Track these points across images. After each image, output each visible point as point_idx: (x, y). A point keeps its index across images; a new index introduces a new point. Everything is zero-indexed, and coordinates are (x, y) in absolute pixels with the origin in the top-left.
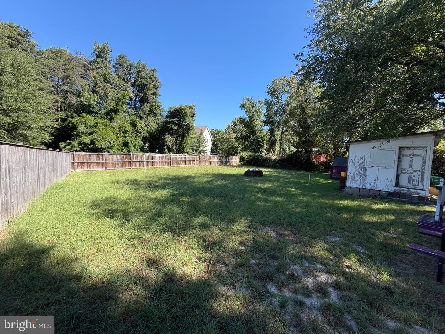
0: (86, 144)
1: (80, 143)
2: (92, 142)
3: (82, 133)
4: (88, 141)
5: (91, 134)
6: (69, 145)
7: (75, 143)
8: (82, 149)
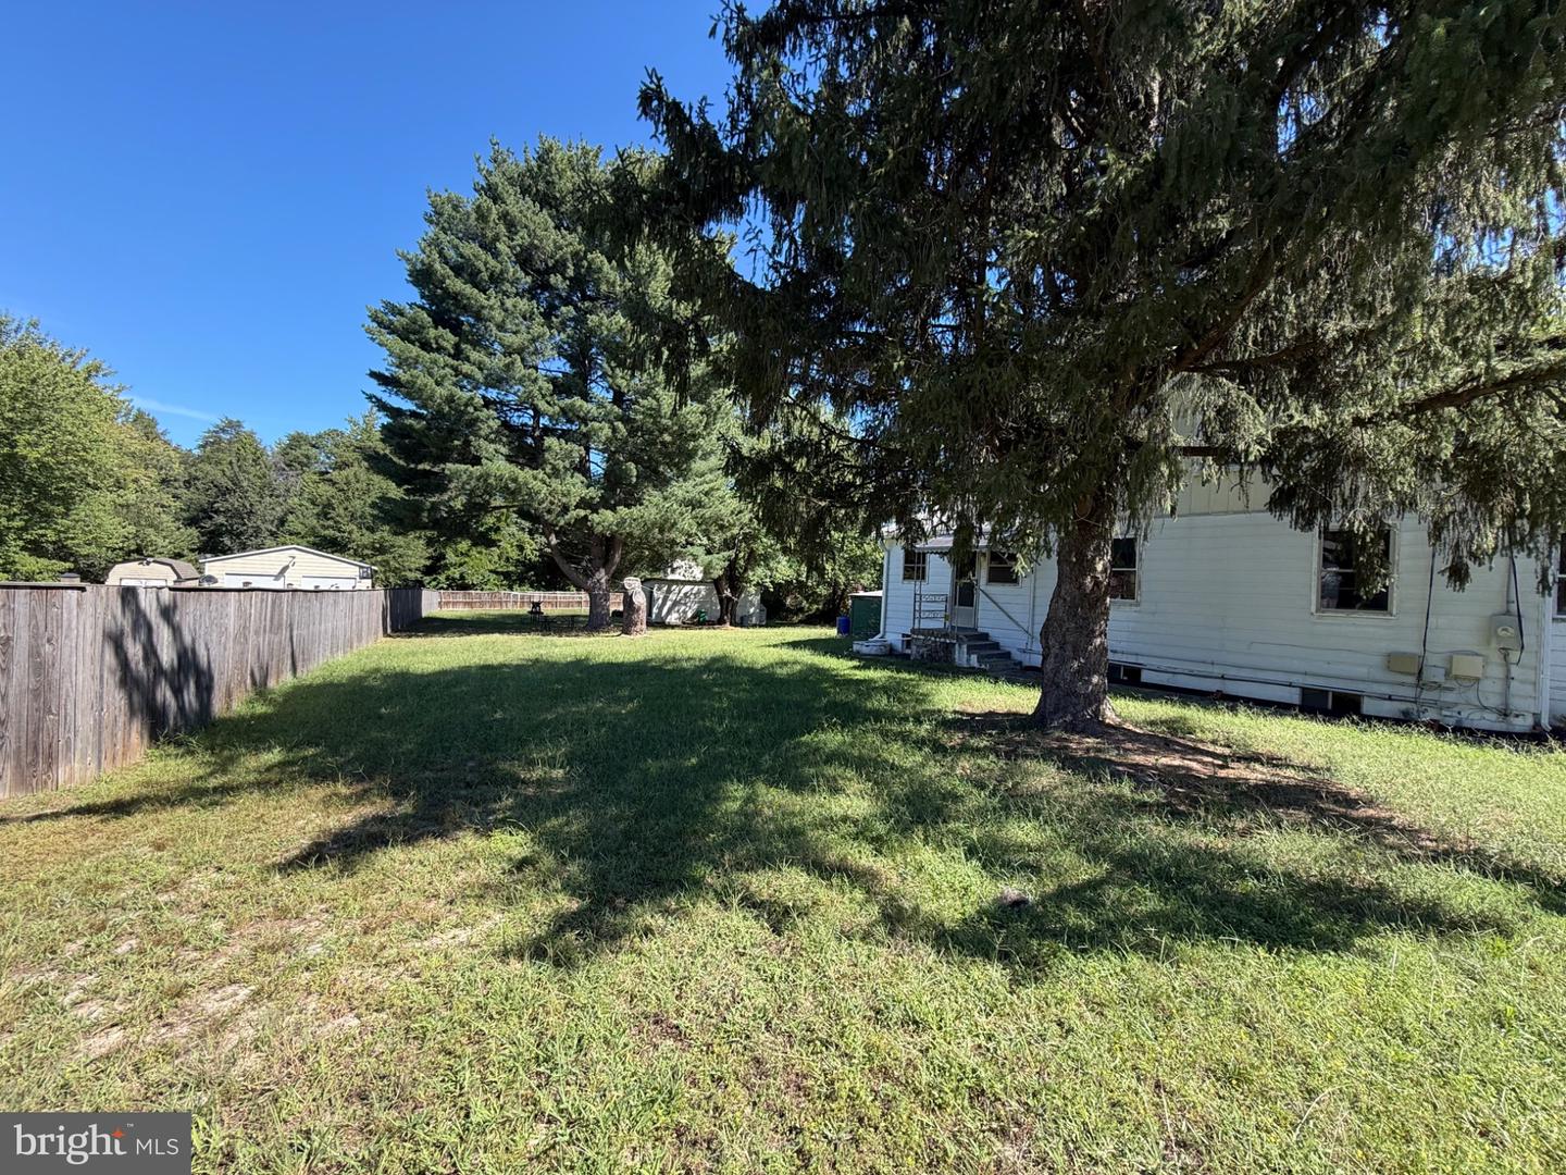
0: (454, 579)
1: (447, 578)
2: (462, 577)
3: (452, 565)
4: (457, 576)
5: (461, 565)
6: (434, 580)
7: (442, 578)
8: (449, 586)
